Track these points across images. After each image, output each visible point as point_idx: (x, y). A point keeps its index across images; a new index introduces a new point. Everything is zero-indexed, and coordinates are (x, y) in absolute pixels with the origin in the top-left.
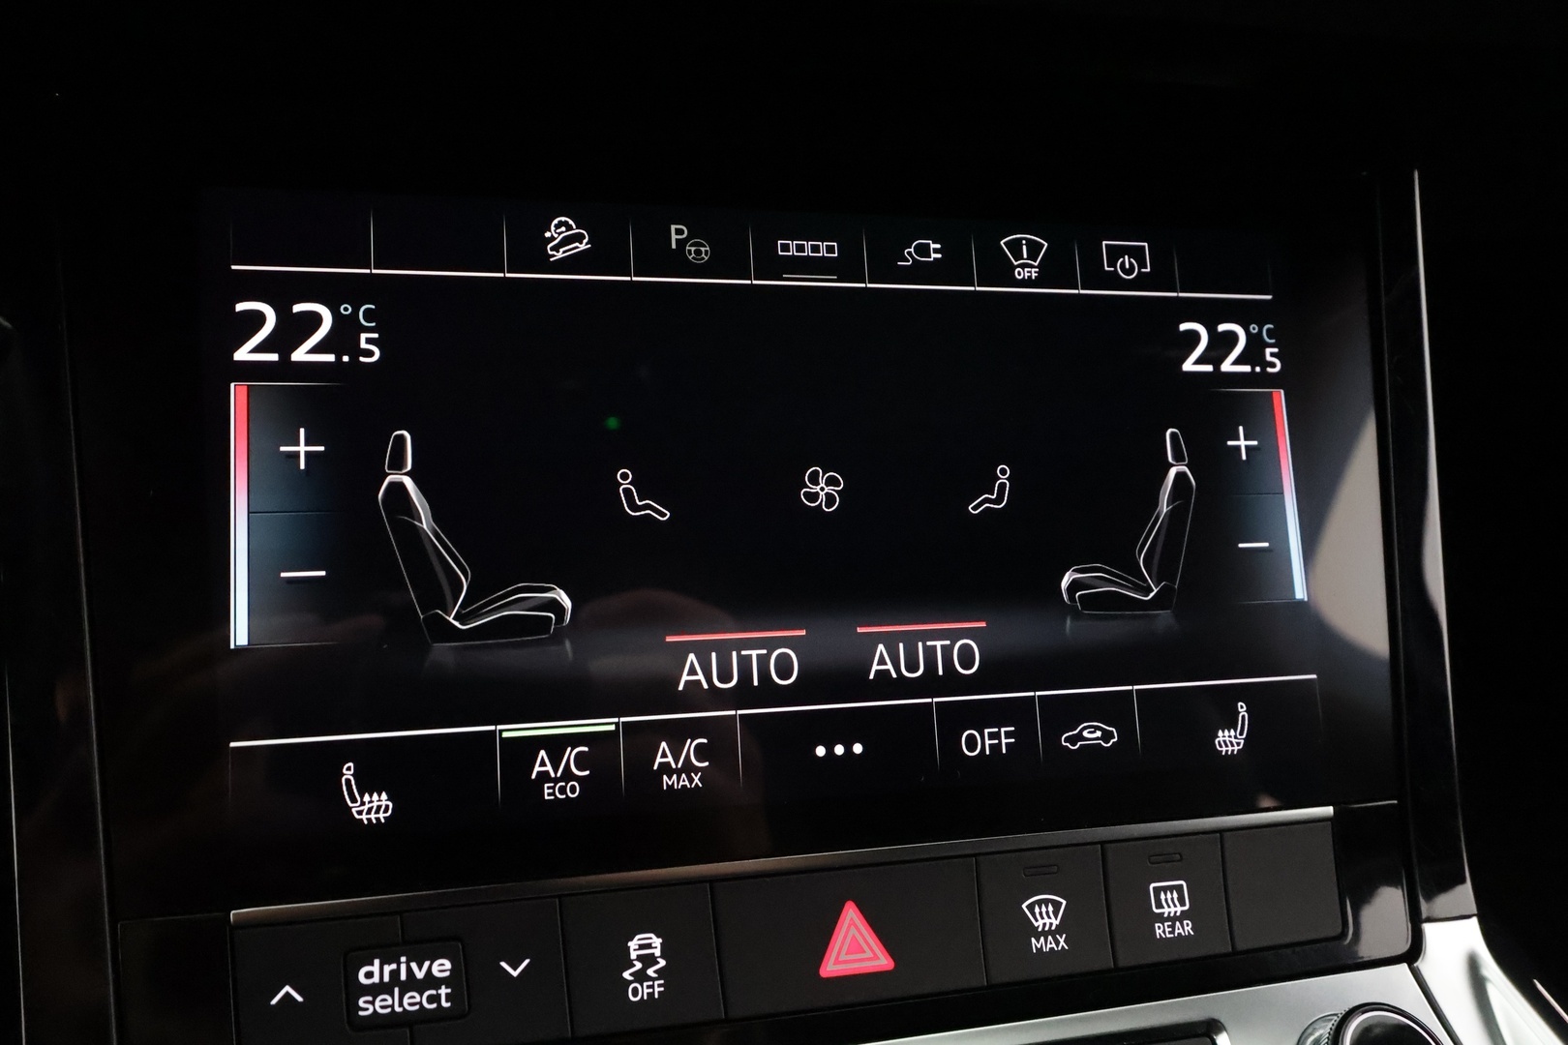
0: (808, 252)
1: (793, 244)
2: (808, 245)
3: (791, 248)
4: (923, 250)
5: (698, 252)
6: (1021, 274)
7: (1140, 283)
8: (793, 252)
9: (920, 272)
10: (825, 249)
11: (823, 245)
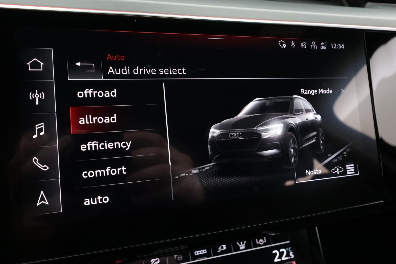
0: (201, 253)
1: (198, 252)
2: (200, 251)
3: (197, 253)
4: (222, 248)
5: (180, 258)
6: (241, 248)
7: (265, 244)
8: (198, 254)
9: (223, 252)
10: (204, 252)
11: (203, 251)
